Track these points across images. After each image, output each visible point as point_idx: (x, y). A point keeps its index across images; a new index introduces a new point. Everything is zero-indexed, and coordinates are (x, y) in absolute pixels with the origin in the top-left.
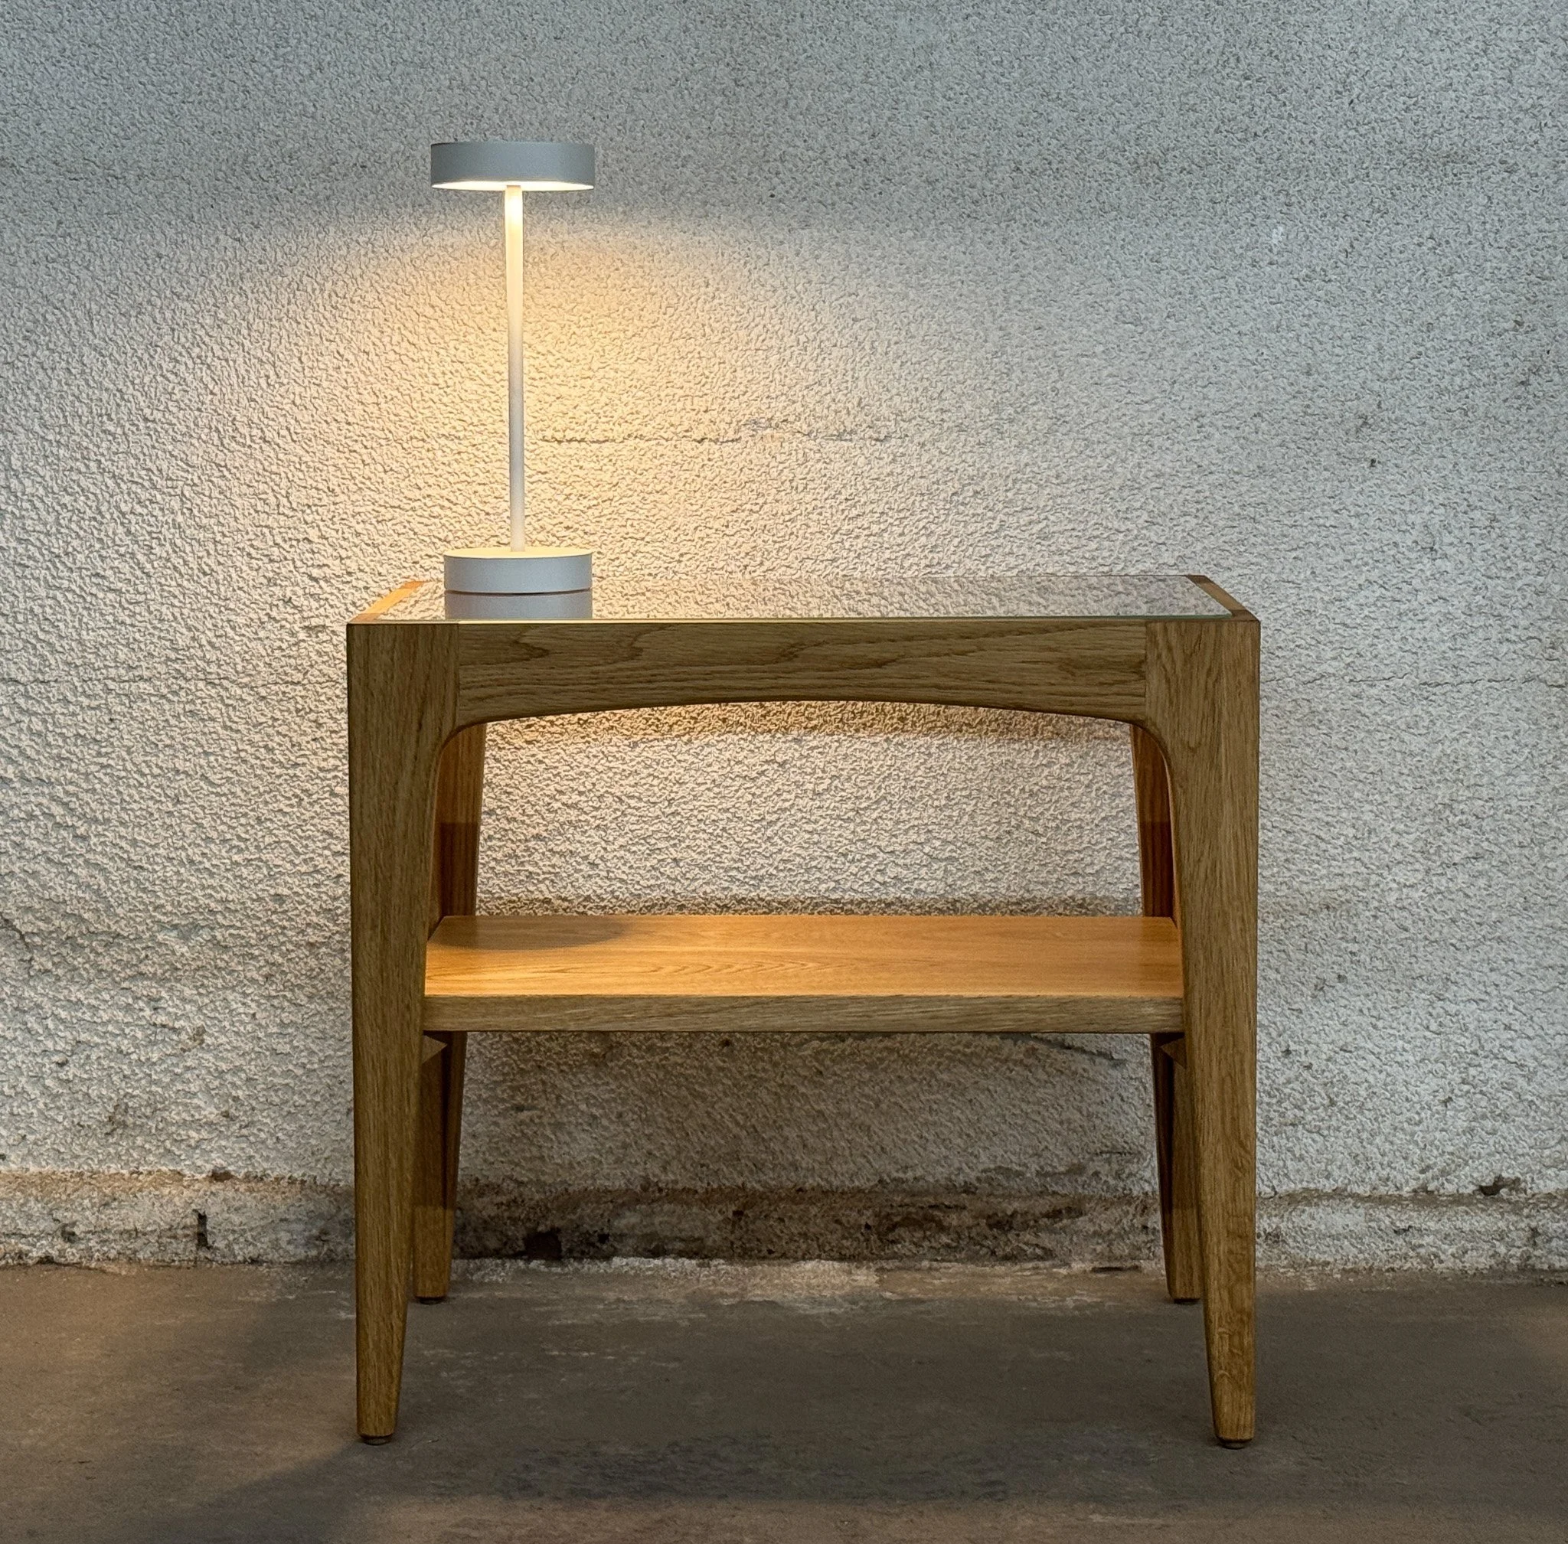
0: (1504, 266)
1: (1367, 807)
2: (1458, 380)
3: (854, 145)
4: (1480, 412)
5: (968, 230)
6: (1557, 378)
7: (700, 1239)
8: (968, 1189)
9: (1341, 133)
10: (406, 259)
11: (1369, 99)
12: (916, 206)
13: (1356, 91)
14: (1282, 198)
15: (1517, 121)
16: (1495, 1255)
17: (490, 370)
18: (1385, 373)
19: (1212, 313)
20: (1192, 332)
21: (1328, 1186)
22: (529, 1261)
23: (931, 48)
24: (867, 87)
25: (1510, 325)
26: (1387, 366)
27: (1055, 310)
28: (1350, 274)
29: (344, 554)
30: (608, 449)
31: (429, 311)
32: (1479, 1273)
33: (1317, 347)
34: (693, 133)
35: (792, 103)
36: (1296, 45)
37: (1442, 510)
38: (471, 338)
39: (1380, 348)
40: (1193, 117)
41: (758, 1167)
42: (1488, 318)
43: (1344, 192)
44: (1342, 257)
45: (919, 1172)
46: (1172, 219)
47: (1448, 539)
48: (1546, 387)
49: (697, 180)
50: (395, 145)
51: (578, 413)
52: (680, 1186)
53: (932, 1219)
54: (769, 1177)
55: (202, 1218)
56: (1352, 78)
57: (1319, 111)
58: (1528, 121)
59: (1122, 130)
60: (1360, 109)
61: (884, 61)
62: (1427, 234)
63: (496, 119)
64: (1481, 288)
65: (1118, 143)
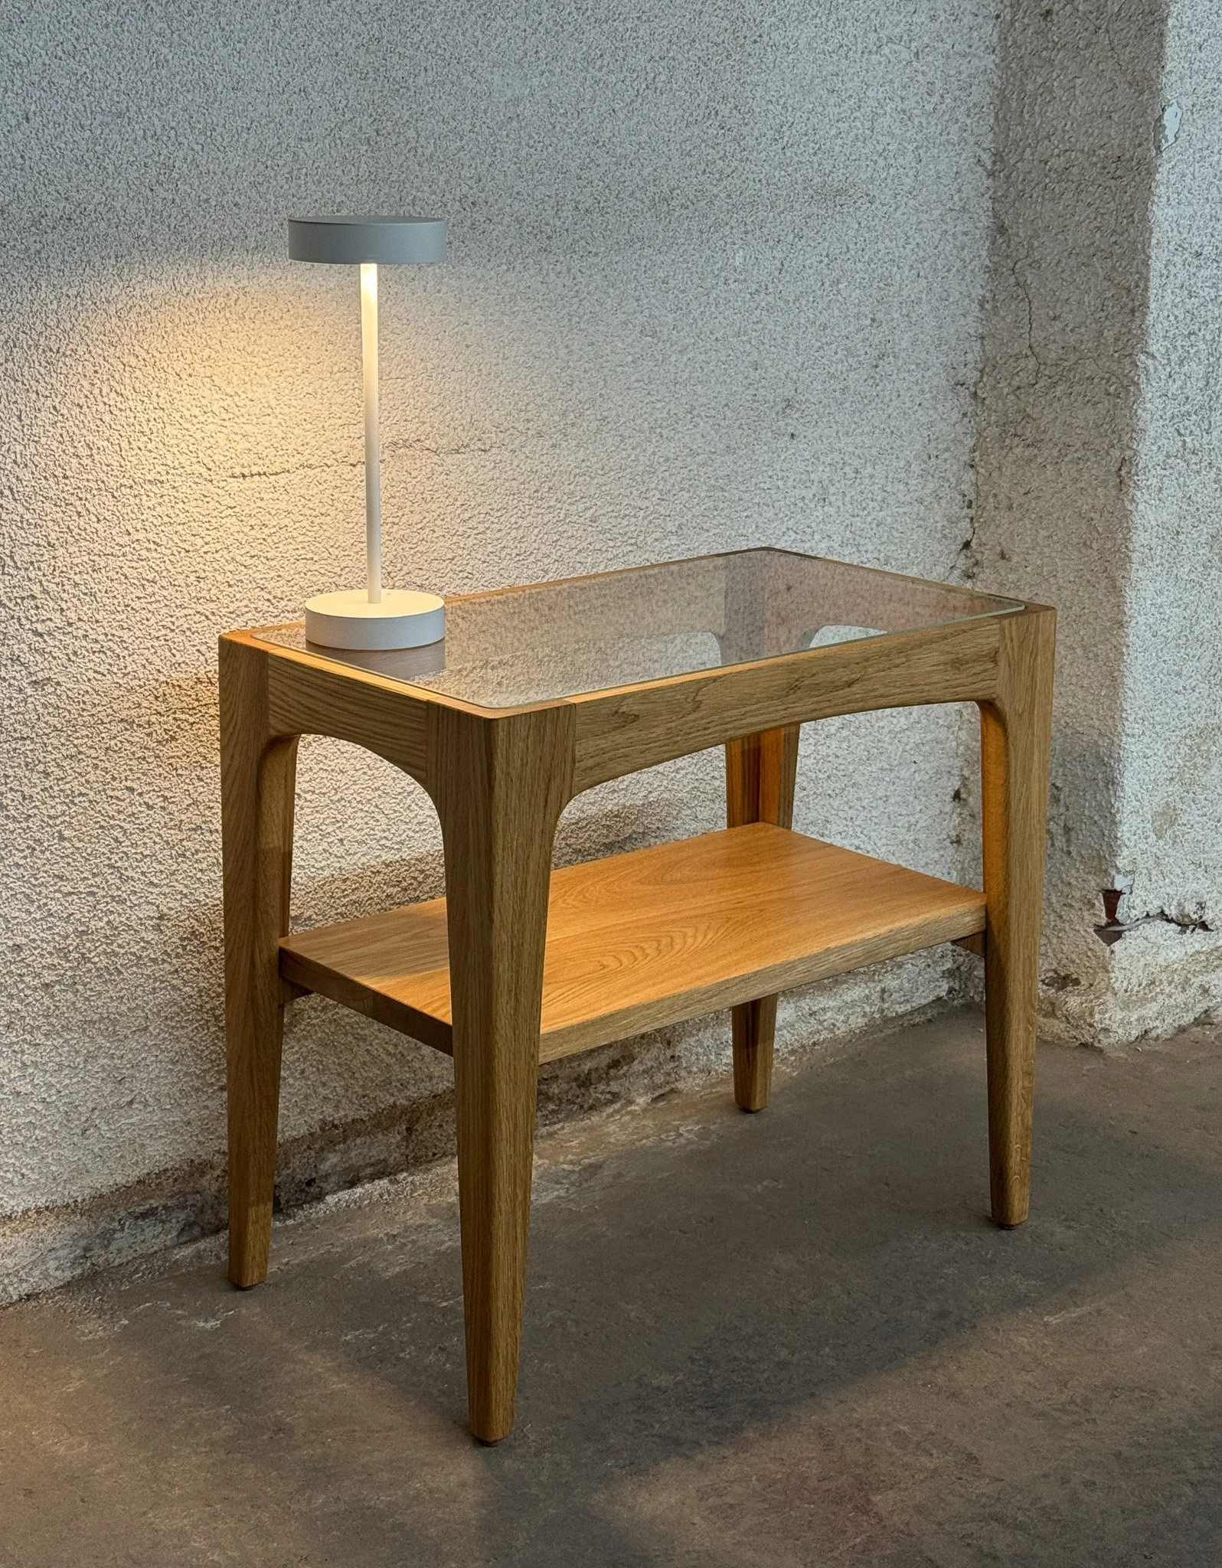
0: (866, 276)
2: (840, 367)
3: (465, 189)
4: (852, 391)
5: (544, 263)
6: (893, 361)
10: (112, 310)
11: (793, 145)
12: (508, 243)
13: (786, 139)
14: (742, 227)
15: (875, 162)
17: (187, 414)
18: (799, 365)
19: (700, 324)
20: (687, 341)
23: (517, 101)
24: (474, 136)
25: (868, 322)
26: (801, 359)
28: (780, 286)
29: (64, 606)
30: (282, 480)
31: (133, 361)
33: (760, 347)
35: (420, 150)
36: (751, 101)
37: (829, 469)
38: (171, 385)
39: (797, 345)
40: (689, 160)
41: (404, 1086)
42: (857, 316)
43: (778, 221)
44: (777, 274)
46: (676, 247)
47: (832, 489)
48: (887, 368)
51: (260, 448)
52: (349, 1120)
56: (784, 129)
57: (763, 155)
58: (882, 162)
59: (645, 173)
60: (788, 153)
61: (485, 112)
62: (824, 253)
64: (853, 295)
65: (641, 184)
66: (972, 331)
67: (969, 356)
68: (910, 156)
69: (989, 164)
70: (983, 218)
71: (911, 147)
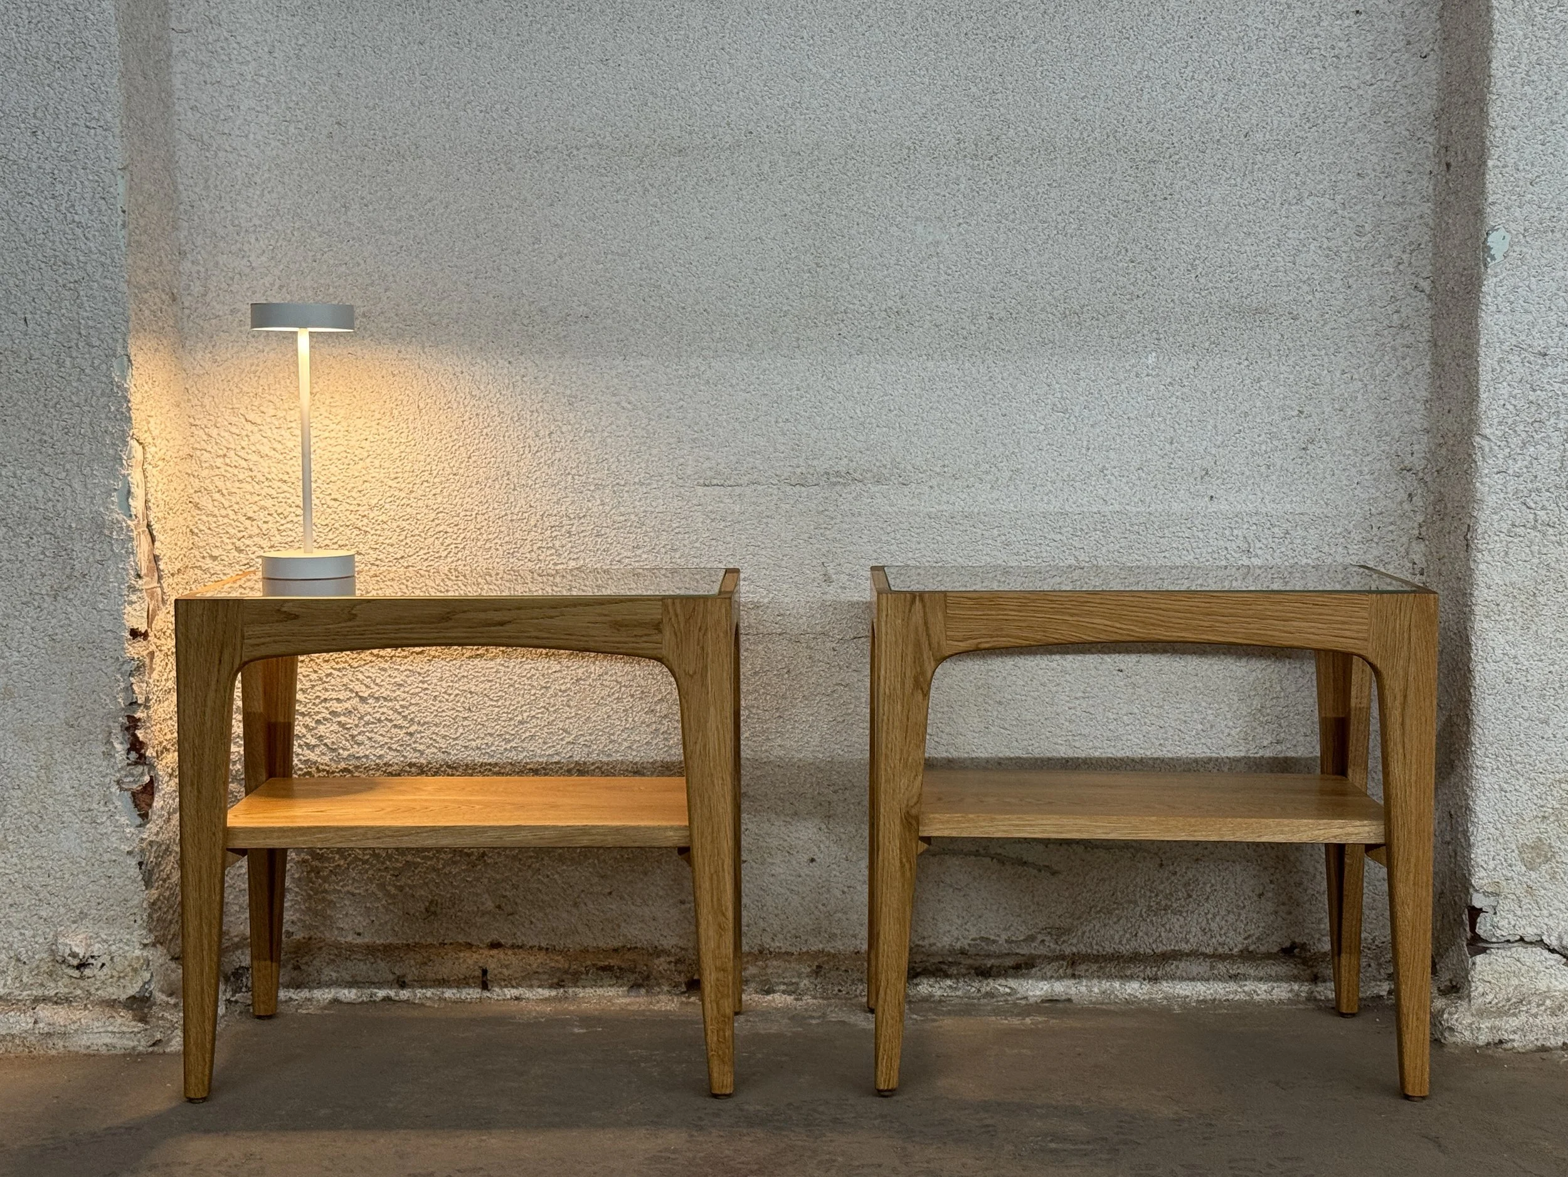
0: (1291, 377)
1: (1210, 712)
2: (1264, 447)
3: (890, 303)
4: (1278, 467)
5: (961, 355)
6: (1325, 446)
7: (796, 984)
8: (963, 952)
9: (1190, 295)
11: (1207, 274)
12: (929, 340)
13: (1200, 270)
14: (1154, 335)
15: (1299, 288)
16: (1291, 991)
18: (1218, 443)
19: (1112, 406)
20: (1100, 417)
21: (1185, 947)
22: (689, 997)
23: (937, 243)
24: (898, 267)
25: (1296, 413)
26: (1220, 438)
27: (1014, 404)
28: (1196, 381)
30: (738, 490)
32: (1281, 1002)
33: (1177, 426)
34: (790, 296)
35: (852, 278)
36: (1162, 242)
37: (1254, 527)
39: (1215, 427)
40: (1099, 285)
41: (832, 937)
42: (1282, 408)
43: (1193, 331)
44: (1192, 371)
45: (932, 940)
46: (1086, 348)
47: (1259, 545)
48: (1318, 451)
49: (793, 324)
50: (607, 304)
51: (720, 467)
52: (783, 950)
53: (941, 970)
54: (839, 945)
55: (485, 972)
56: (1197, 262)
57: (1176, 282)
58: (1305, 288)
59: (1056, 294)
60: (1202, 280)
61: (908, 251)
62: (1244, 357)
63: (669, 287)
64: (1277, 390)
65: (1053, 301)
66: (1418, 426)
67: (1416, 447)
68: (1338, 283)
69: (1428, 290)
70: (1425, 334)
71: (1339, 276)
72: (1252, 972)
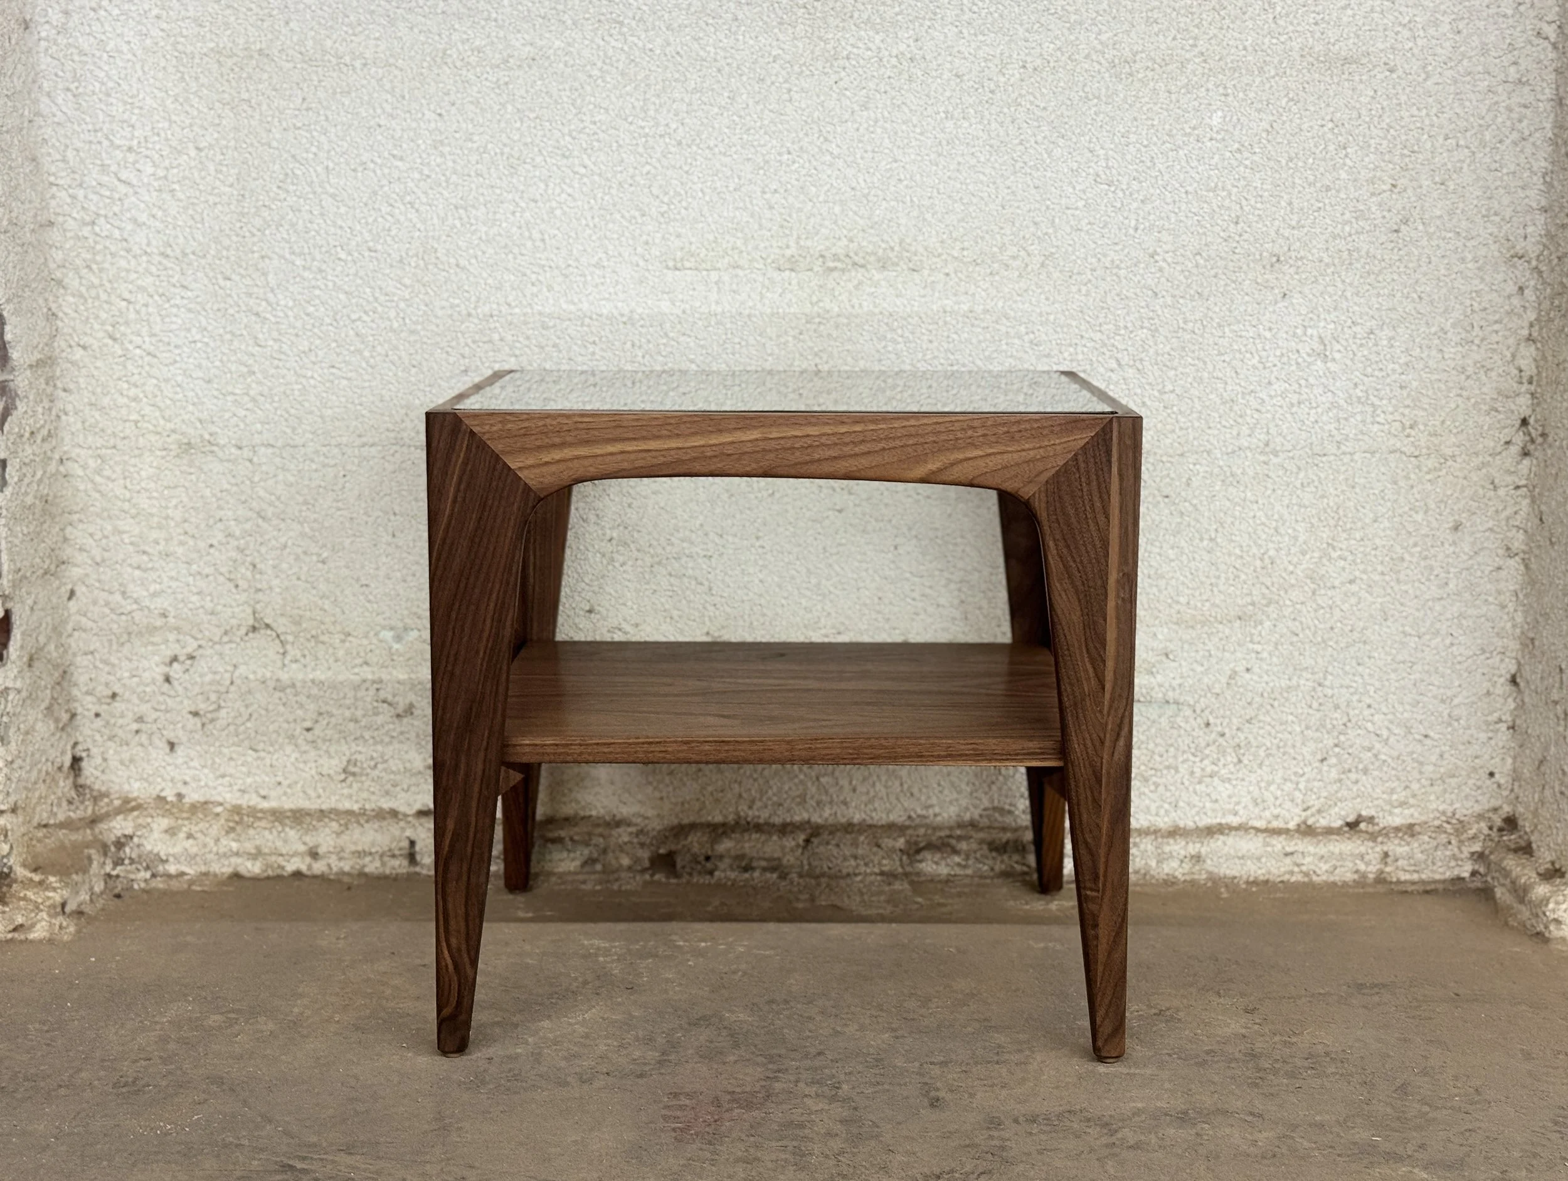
0: (1385, 143)
1: (1271, 545)
2: (1347, 228)
3: (902, 47)
4: (1363, 253)
5: (986, 113)
6: (1421, 227)
7: (779, 859)
8: (973, 824)
9: (1266, 40)
10: (566, 131)
11: (1287, 15)
12: (948, 94)
13: (1279, 9)
14: (1221, 90)
15: (1397, 33)
16: (1357, 872)
17: (627, 215)
18: (1294, 223)
19: (1166, 177)
20: (1152, 191)
21: (1234, 821)
22: (652, 875)
25: (1388, 187)
26: (1295, 217)
27: (1049, 174)
28: (1270, 148)
29: (517, 352)
30: (715, 275)
31: (583, 171)
32: (1345, 884)
33: (1244, 202)
34: (781, 36)
35: (856, 15)
37: (1332, 326)
38: (614, 191)
39: (1290, 204)
40: (1156, 28)
41: (820, 807)
42: (1371, 181)
43: (1267, 86)
44: (1264, 135)
45: (937, 810)
46: (1139, 105)
47: (1337, 347)
48: (1413, 234)
49: (784, 73)
50: (557, 43)
51: (694, 247)
52: (763, 821)
53: (948, 845)
54: (828, 815)
55: (412, 843)
57: (1250, 24)
58: (1406, 33)
59: (1104, 37)
60: (1281, 22)
62: (1328, 118)
63: (634, 23)
64: (1367, 159)
65: (1099, 47)
66: (1534, 205)
67: (1530, 229)
68: (1445, 28)
69: (1553, 37)
70: (1547, 91)
71: (1447, 19)
72: (1311, 849)
